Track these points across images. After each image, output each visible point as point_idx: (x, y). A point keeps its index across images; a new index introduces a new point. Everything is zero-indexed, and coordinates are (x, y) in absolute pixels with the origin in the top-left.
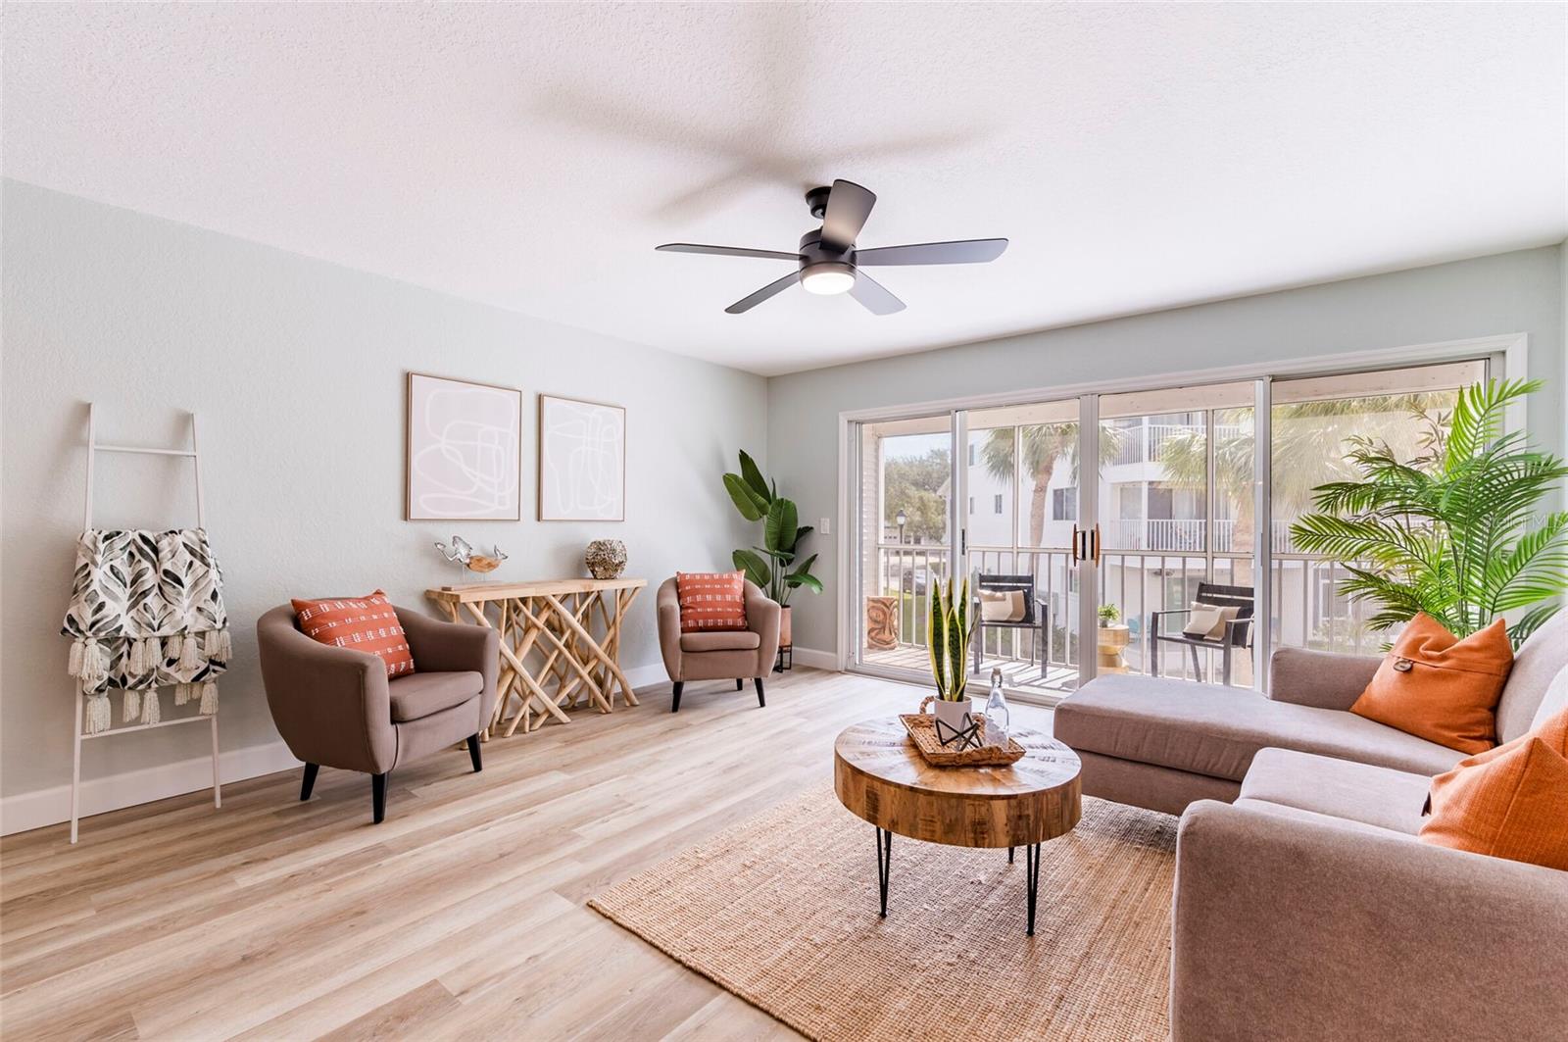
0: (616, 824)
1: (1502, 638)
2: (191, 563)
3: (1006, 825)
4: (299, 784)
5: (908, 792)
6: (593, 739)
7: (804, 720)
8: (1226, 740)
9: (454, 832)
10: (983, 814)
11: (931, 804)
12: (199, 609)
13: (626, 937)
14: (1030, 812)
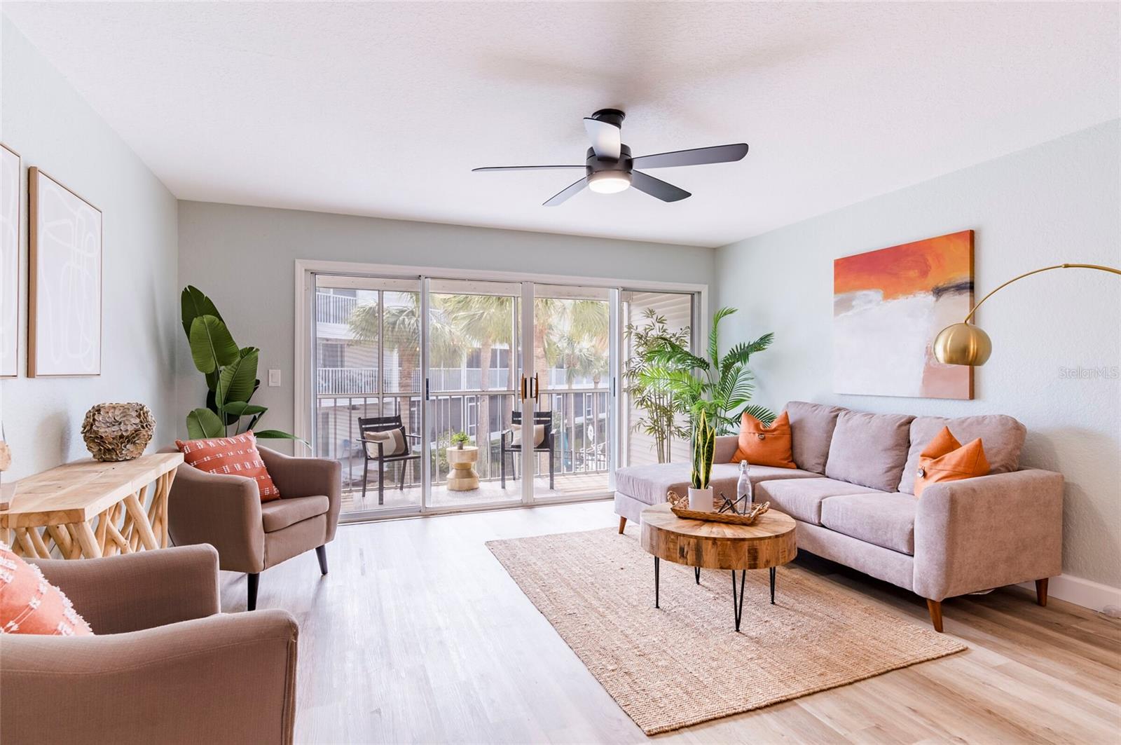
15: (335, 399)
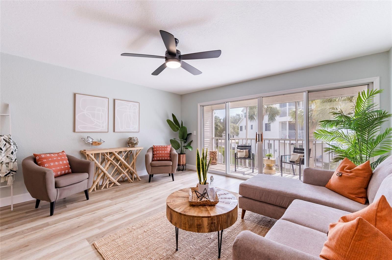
0: (116, 216)
1: (369, 166)
2: (5, 144)
3: (207, 226)
4: (35, 204)
5: (179, 215)
6: (124, 190)
7: (183, 185)
8: (285, 196)
9: (70, 218)
10: (200, 222)
11: (185, 218)
12: (7, 157)
13: (98, 256)
14: (216, 221)
15: (290, 141)
